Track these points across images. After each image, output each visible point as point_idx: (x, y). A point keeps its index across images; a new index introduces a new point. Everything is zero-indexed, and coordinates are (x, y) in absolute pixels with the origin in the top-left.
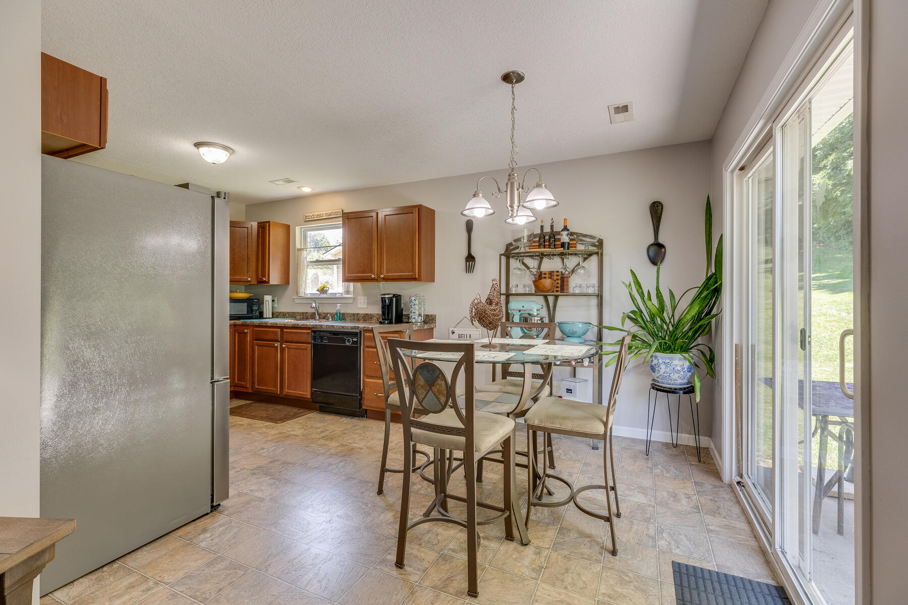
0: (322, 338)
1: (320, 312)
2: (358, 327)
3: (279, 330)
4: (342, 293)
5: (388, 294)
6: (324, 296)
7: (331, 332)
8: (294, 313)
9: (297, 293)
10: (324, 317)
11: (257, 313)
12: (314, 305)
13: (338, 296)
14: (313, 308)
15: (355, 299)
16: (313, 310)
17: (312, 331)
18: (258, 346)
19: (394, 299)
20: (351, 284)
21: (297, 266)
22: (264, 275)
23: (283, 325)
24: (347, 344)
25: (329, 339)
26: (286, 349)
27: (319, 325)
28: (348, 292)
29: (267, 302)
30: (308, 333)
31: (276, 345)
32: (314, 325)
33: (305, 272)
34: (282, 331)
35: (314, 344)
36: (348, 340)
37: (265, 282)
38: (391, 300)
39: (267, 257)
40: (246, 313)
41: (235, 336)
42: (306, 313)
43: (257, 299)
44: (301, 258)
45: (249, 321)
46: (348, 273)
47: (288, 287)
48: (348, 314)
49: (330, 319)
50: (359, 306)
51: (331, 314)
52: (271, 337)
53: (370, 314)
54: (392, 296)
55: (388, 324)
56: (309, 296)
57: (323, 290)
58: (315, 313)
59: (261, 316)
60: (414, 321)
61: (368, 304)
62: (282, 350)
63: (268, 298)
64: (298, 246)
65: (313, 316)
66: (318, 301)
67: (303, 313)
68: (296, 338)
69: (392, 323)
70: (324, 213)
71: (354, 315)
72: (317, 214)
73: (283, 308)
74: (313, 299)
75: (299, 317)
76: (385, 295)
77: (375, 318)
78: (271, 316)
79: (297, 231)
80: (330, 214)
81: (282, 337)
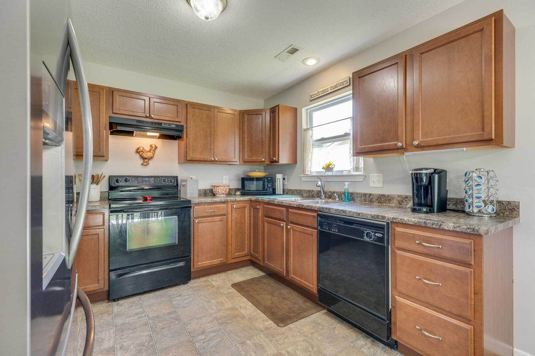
0: (330, 226)
1: (326, 190)
2: (384, 217)
3: (284, 209)
4: (349, 171)
5: (426, 169)
6: (330, 173)
7: (341, 219)
8: (301, 190)
9: (304, 171)
10: (330, 196)
11: (271, 190)
12: (320, 183)
13: (344, 173)
14: (319, 186)
15: (365, 176)
16: (319, 189)
17: (318, 215)
18: (267, 222)
19: (436, 176)
20: (361, 159)
21: (304, 145)
22: (274, 156)
23: (288, 205)
24: (366, 239)
25: (340, 228)
26: (291, 230)
27: (326, 209)
28: (357, 169)
29: (279, 180)
30: (314, 217)
31: (282, 225)
32: (320, 208)
33: (311, 151)
34: (287, 211)
35: (320, 231)
36: (368, 234)
37: (276, 162)
38: (430, 177)
39: (277, 138)
40: (262, 190)
41: (251, 211)
42: (312, 191)
43: (270, 178)
44: (307, 137)
45: (260, 198)
46: (361, 145)
47: (296, 165)
48: (357, 194)
49: (337, 199)
50: (372, 185)
51: (337, 193)
52: (277, 215)
53: (388, 196)
54: (432, 171)
55: (427, 213)
56: (315, 174)
57: (328, 168)
58: (320, 191)
59: (274, 193)
60: (476, 210)
61: (384, 182)
62: (288, 231)
63: (279, 177)
64: (304, 126)
65: (318, 195)
66: (323, 180)
67: (309, 191)
68: (301, 220)
69: (433, 212)
70: (329, 87)
71: (365, 195)
72: (321, 90)
73: (292, 185)
74: (319, 177)
75: (305, 194)
76: (421, 169)
77: (395, 201)
78: (282, 193)
79: (304, 112)
80: (336, 86)
81: (287, 217)
